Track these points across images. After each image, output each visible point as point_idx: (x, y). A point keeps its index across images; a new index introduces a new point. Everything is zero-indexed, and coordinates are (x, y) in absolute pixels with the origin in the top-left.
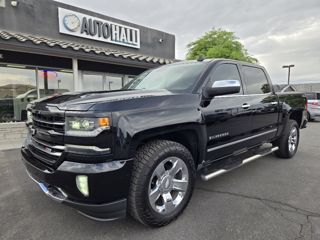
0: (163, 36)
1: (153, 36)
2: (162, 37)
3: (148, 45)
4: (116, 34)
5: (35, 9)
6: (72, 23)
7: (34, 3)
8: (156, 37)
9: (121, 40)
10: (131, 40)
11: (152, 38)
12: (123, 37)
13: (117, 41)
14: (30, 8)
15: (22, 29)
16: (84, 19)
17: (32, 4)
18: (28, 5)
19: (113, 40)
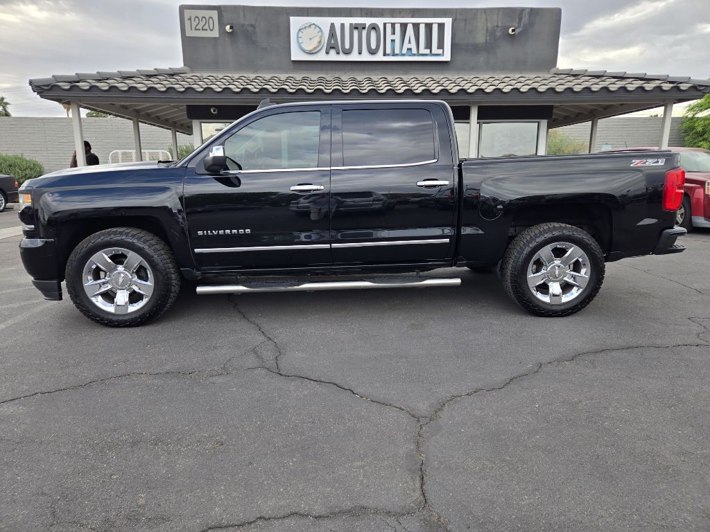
0: (520, 19)
1: (489, 25)
2: (517, 20)
3: (476, 49)
4: (393, 41)
5: (257, 29)
6: (310, 39)
7: (256, 21)
8: (500, 25)
9: (404, 51)
10: (429, 45)
11: (487, 30)
12: (410, 42)
13: (397, 55)
14: (250, 29)
15: (240, 67)
16: (332, 25)
17: (253, 23)
18: (248, 25)
19: (388, 55)
